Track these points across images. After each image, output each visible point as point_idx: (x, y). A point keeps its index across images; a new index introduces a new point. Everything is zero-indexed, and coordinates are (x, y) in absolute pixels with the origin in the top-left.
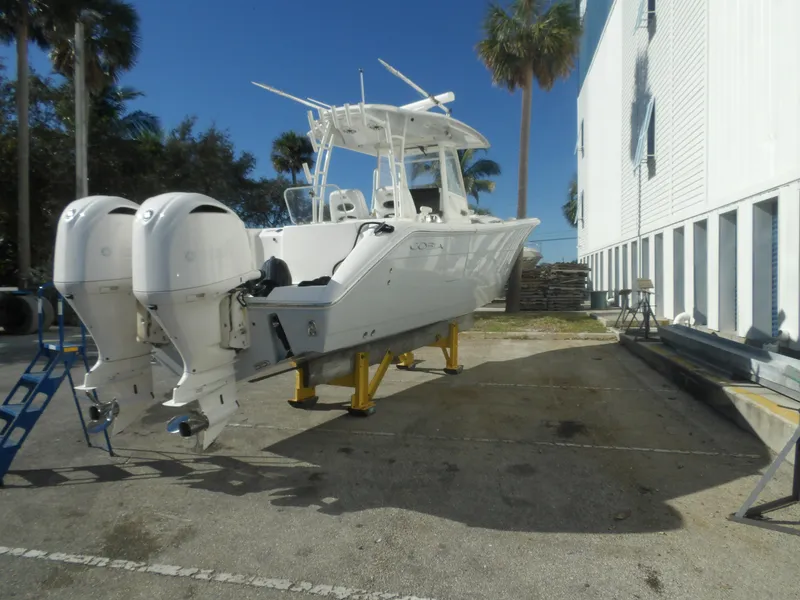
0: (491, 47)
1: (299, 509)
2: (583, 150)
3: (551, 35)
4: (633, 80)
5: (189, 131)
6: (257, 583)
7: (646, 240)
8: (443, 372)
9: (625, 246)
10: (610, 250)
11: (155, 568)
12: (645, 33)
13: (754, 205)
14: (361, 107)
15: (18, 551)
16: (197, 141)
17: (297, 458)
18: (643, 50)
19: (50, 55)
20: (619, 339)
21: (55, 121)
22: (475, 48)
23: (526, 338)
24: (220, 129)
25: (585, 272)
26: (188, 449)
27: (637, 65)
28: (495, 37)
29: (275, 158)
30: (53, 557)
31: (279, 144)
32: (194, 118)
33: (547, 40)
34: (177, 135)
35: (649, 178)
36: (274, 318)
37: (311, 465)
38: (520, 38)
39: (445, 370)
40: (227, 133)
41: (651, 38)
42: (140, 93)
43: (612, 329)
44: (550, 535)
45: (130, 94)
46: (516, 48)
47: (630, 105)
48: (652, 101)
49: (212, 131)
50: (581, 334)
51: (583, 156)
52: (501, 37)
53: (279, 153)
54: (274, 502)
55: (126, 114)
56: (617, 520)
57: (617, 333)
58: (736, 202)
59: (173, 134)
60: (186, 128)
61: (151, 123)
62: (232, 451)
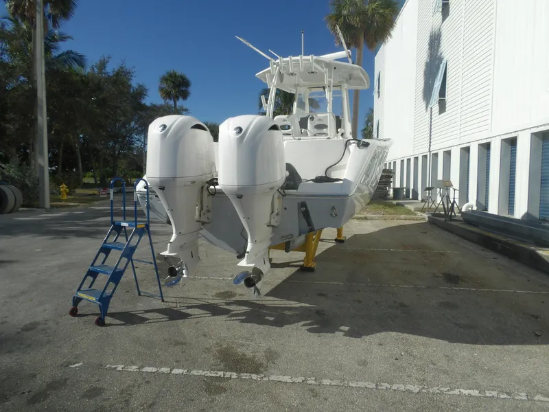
0: (337, 20)
1: (330, 335)
2: (379, 92)
3: (378, 13)
4: (427, 47)
5: (105, 67)
6: (353, 385)
7: (436, 155)
8: (334, 241)
9: (416, 158)
10: (402, 161)
11: (272, 378)
12: (439, 15)
13: (532, 134)
14: (301, 57)
15: (165, 370)
16: (111, 74)
17: (295, 301)
18: (436, 27)
19: (8, 5)
20: (427, 219)
21: (8, 55)
22: (325, 19)
23: (366, 218)
24: (128, 67)
25: (391, 174)
26: (212, 296)
27: (431, 37)
28: (340, 12)
29: (161, 89)
30: (194, 372)
31: (164, 79)
32: (109, 58)
33: (377, 16)
34: (96, 70)
35: (440, 114)
36: (303, 205)
37: (309, 305)
38: (359, 14)
39: (336, 240)
40: (133, 70)
41: (444, 19)
42: (69, 37)
43: (419, 213)
44: (506, 347)
45: (63, 38)
46: (355, 21)
47: (424, 64)
48: (444, 62)
49: (122, 68)
50: (402, 216)
51: (379, 96)
52: (345, 12)
53: (165, 85)
54: (309, 330)
55: (60, 52)
56: (537, 335)
57: (426, 216)
58: (517, 131)
59: (93, 70)
60: (103, 65)
61: (80, 60)
62: (245, 297)
